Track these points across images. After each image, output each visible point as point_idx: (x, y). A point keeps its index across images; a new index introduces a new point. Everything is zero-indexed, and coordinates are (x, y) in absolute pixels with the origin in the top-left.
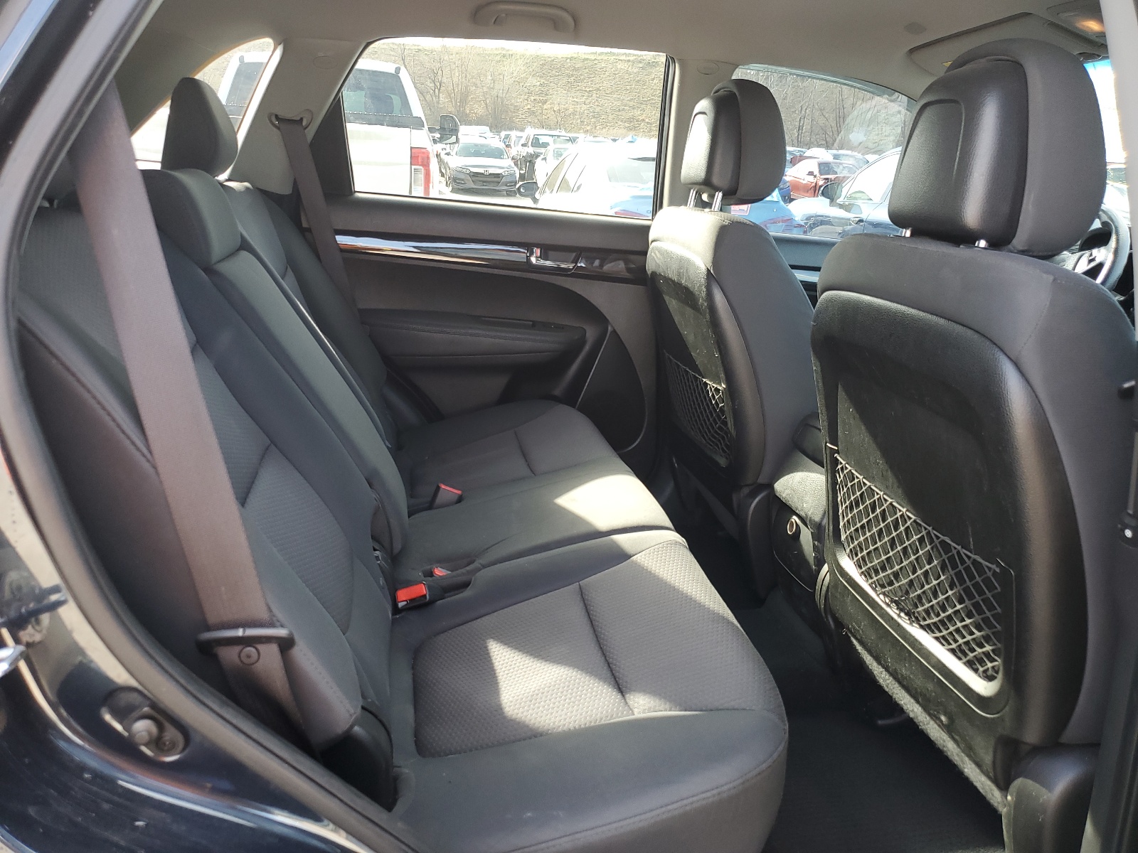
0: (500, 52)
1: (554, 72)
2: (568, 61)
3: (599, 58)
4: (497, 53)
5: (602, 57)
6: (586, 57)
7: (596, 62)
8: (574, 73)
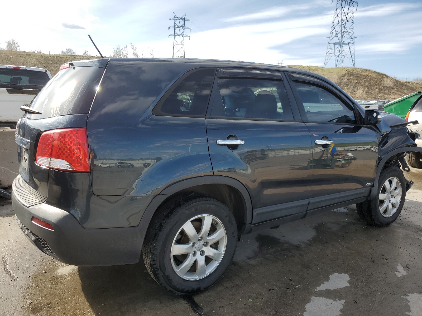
0: (24, 53)
1: (49, 62)
2: (55, 58)
3: (68, 57)
4: (23, 54)
5: (69, 57)
6: (63, 57)
7: (67, 59)
8: (59, 62)
